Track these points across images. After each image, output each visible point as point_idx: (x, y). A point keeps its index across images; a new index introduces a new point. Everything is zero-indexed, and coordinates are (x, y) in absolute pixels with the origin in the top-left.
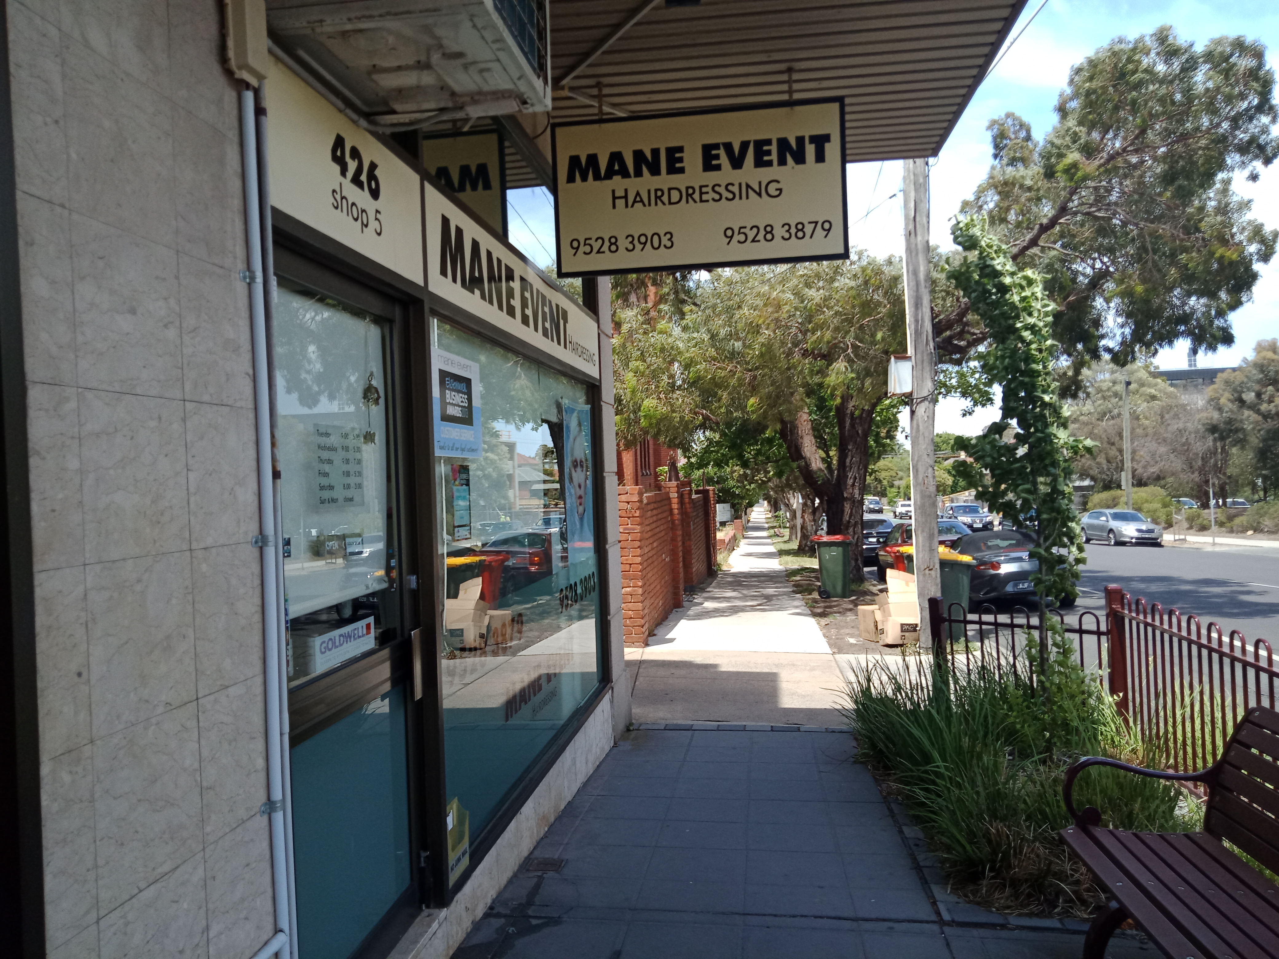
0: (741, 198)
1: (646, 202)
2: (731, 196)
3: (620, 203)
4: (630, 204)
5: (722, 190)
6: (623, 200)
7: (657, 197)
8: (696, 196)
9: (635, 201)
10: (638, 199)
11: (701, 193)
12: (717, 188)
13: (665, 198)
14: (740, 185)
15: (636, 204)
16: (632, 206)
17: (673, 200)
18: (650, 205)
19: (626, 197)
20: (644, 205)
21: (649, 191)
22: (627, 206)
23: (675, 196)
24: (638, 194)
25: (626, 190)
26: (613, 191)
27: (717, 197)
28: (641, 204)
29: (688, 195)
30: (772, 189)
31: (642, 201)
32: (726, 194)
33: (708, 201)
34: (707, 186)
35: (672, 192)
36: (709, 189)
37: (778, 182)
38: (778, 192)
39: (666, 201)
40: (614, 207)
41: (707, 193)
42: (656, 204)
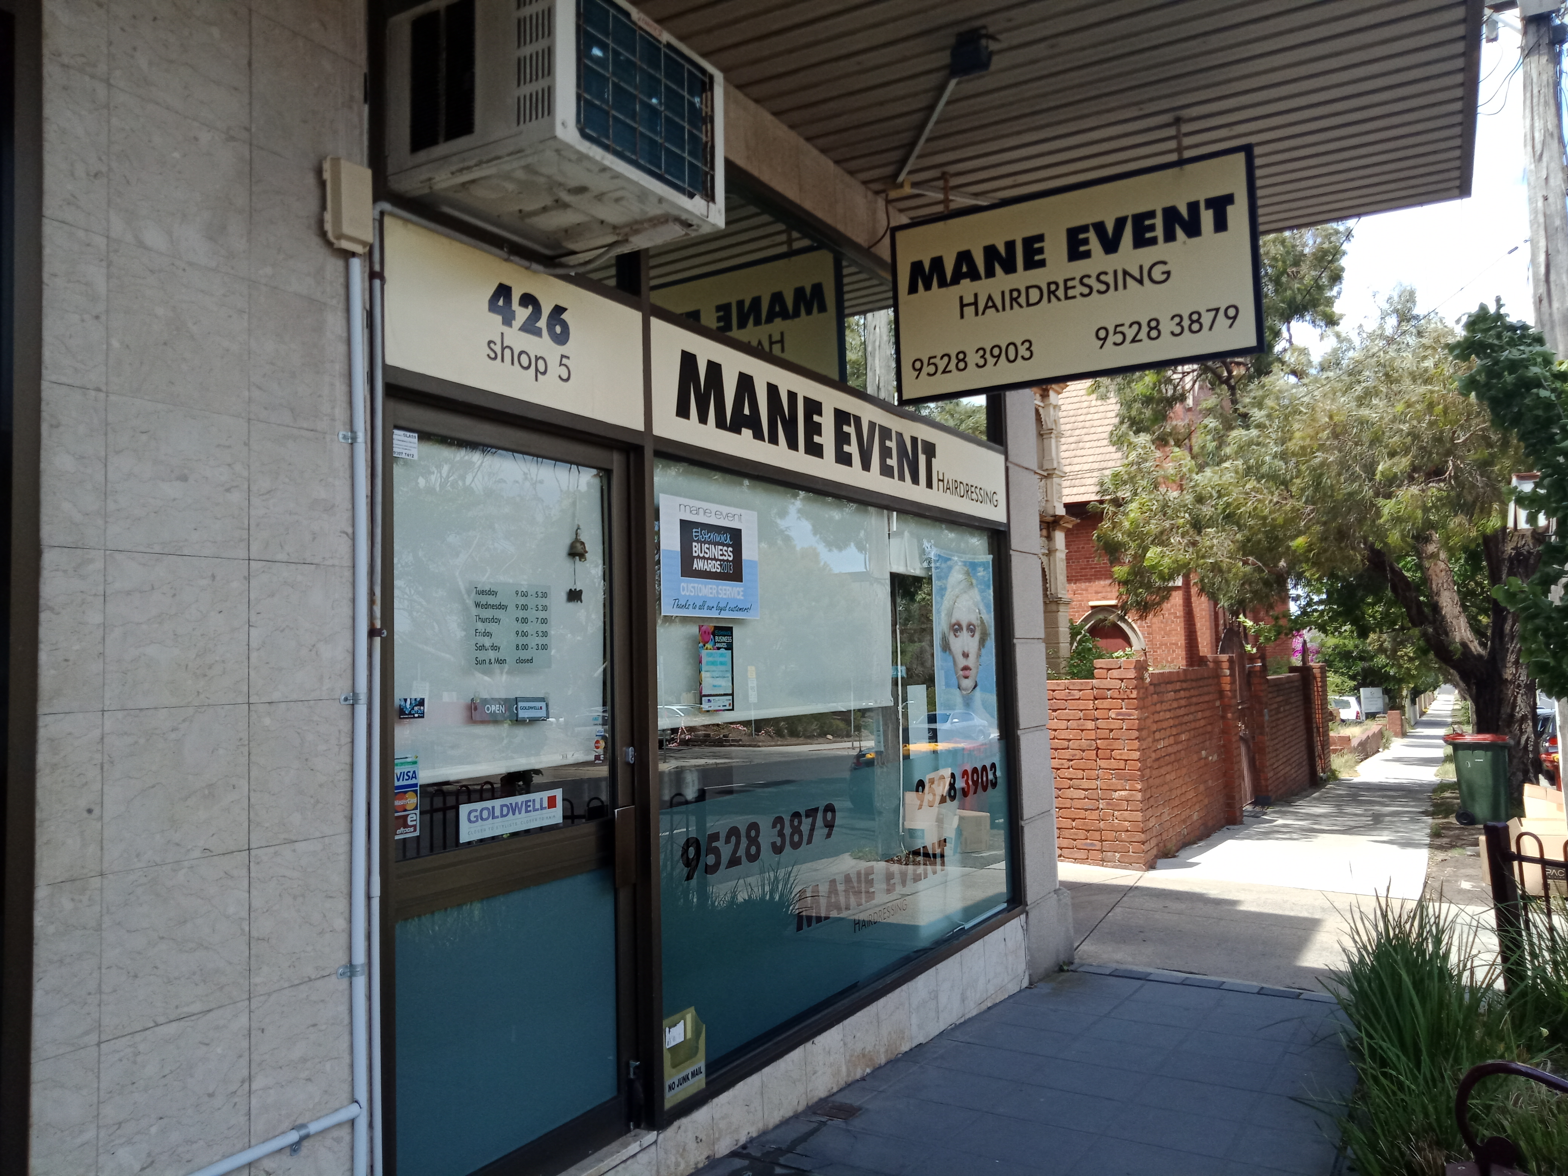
0: (1116, 289)
1: (1000, 307)
2: (1103, 288)
3: (969, 311)
4: (980, 312)
5: (1092, 282)
6: (973, 308)
7: (1012, 299)
8: (1060, 293)
9: (986, 307)
10: (990, 304)
11: (1067, 289)
12: (1086, 281)
13: (1022, 300)
14: (1115, 272)
15: (988, 311)
16: (983, 313)
17: (1032, 301)
18: (1004, 309)
19: (975, 304)
20: (998, 310)
21: (1003, 293)
22: (977, 314)
23: (1034, 295)
24: (990, 298)
25: (976, 295)
26: (961, 298)
27: (1086, 291)
28: (993, 310)
29: (1050, 292)
30: (1157, 274)
31: (994, 306)
32: (1097, 286)
33: (1074, 297)
34: (1073, 279)
35: (1031, 290)
36: (1076, 283)
37: (1165, 263)
38: (1165, 276)
39: (1024, 303)
40: (962, 316)
41: (1074, 287)
42: (1012, 308)
